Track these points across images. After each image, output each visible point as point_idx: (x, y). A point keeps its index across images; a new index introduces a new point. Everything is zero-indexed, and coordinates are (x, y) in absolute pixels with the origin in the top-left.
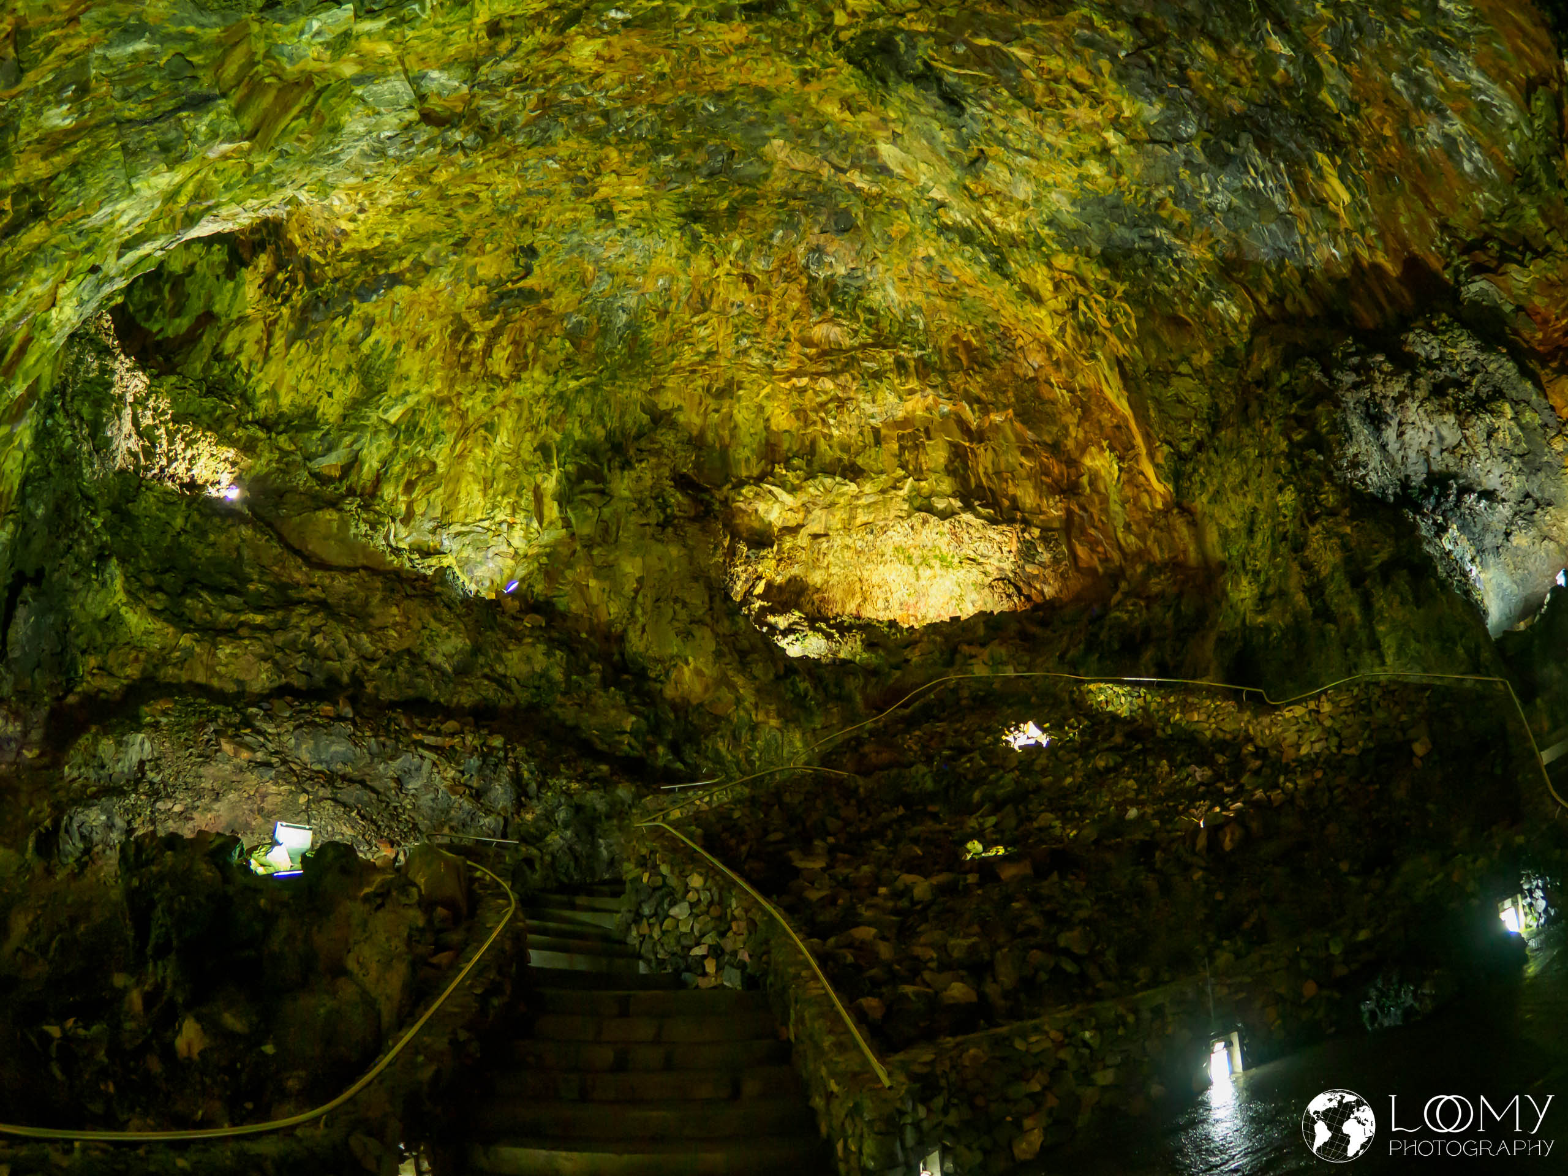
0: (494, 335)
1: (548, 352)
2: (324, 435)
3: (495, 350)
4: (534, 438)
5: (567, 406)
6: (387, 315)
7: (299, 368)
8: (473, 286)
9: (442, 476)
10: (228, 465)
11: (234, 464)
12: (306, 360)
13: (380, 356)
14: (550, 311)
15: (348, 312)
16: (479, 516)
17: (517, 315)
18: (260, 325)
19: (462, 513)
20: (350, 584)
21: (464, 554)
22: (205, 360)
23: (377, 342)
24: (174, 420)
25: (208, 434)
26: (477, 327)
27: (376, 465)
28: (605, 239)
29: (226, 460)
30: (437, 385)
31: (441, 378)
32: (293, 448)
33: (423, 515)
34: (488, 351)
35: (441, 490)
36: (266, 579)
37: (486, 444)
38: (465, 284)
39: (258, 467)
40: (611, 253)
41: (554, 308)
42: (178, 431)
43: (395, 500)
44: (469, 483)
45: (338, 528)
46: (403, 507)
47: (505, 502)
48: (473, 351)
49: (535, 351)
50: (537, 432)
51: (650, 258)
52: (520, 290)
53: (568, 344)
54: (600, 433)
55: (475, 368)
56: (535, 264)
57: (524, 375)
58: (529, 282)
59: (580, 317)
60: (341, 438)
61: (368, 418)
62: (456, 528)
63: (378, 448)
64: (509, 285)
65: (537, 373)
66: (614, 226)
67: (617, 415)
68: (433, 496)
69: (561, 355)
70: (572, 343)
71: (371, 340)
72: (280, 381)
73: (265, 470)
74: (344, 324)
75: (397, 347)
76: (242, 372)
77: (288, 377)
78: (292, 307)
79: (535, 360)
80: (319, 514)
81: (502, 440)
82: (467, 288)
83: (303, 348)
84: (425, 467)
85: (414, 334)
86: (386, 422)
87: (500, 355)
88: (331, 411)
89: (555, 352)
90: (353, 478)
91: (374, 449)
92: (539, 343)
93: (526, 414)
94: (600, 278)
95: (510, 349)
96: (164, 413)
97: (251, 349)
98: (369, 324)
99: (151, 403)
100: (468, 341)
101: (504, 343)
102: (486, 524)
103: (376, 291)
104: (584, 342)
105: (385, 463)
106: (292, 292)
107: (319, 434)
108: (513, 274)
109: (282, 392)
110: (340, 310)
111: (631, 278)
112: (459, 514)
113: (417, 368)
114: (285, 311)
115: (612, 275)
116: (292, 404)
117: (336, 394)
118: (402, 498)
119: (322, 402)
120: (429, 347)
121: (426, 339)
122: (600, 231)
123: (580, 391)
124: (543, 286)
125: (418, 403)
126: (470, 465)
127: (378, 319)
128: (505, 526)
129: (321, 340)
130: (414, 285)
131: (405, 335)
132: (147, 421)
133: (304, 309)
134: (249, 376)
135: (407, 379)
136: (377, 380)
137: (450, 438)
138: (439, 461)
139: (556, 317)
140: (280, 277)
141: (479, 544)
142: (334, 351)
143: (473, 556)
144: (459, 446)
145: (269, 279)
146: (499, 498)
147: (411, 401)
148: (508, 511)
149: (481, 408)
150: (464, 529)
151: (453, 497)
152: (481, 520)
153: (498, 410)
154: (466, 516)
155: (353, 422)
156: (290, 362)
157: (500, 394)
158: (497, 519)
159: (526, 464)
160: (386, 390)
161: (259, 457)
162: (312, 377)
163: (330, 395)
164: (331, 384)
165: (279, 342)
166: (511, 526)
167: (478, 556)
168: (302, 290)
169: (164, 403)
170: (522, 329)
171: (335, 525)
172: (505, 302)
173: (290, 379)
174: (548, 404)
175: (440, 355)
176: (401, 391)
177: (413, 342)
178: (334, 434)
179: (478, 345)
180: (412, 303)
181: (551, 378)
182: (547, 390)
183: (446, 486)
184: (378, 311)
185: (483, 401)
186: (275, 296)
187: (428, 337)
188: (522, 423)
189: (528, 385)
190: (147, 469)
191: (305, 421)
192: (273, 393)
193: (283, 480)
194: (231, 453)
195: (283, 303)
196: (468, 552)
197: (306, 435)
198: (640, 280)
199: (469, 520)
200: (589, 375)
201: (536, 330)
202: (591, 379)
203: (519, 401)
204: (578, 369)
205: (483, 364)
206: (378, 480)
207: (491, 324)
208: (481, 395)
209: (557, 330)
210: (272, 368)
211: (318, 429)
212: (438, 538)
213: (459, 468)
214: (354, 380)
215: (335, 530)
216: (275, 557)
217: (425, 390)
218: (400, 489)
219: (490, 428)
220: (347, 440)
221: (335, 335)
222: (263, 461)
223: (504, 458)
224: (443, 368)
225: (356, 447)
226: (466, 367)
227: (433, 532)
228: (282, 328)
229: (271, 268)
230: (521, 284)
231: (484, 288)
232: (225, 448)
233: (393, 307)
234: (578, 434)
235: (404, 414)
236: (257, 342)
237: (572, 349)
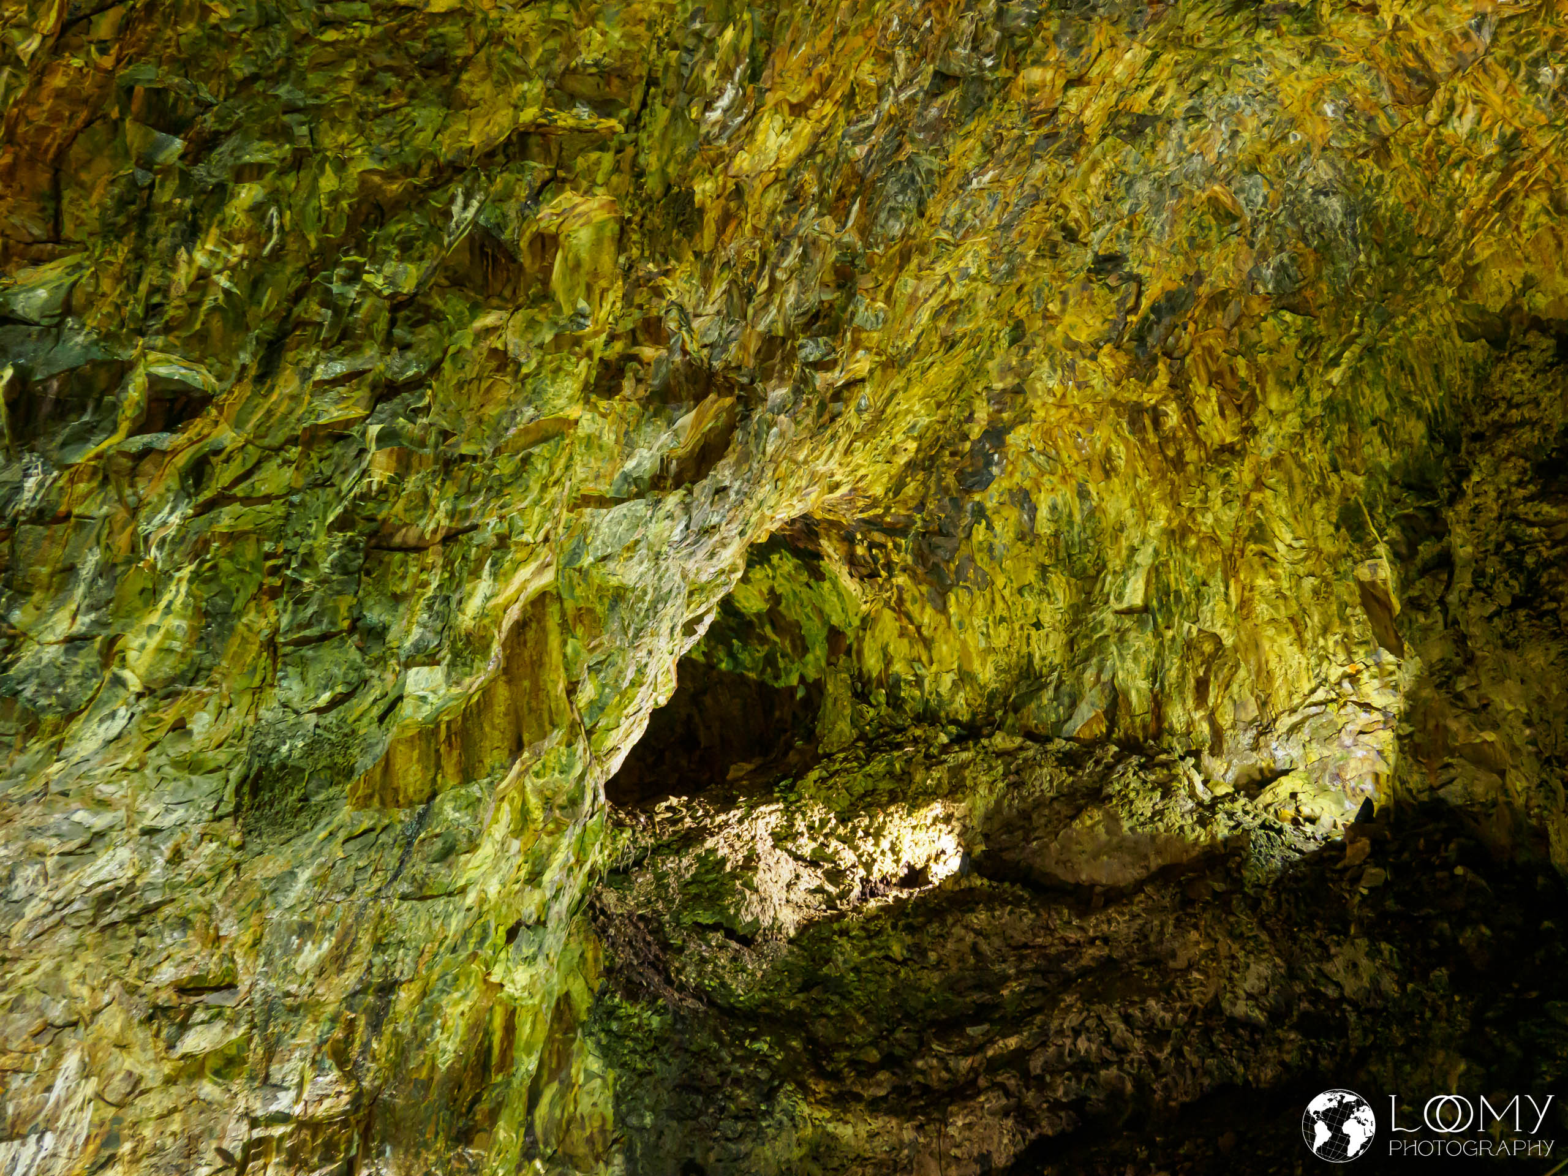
0: (1179, 386)
1: (1271, 351)
2: (1057, 688)
3: (1198, 408)
4: (1328, 509)
5: (1349, 419)
6: (1032, 470)
7: (978, 622)
8: (1093, 358)
9: (1235, 649)
10: (943, 827)
11: (947, 819)
12: (980, 604)
13: (1071, 523)
14: (1224, 293)
15: (980, 512)
16: (1306, 687)
17: (1186, 339)
18: (888, 614)
19: (1283, 692)
20: (1134, 917)
21: (1314, 757)
22: (848, 711)
23: (1054, 508)
24: (843, 821)
25: (892, 809)
26: (1149, 399)
27: (1144, 685)
28: (1181, 147)
29: (936, 820)
30: (1163, 513)
31: (1162, 499)
32: (1018, 741)
33: (1233, 726)
34: (1191, 418)
35: (1242, 673)
36: (1027, 965)
37: (1267, 560)
38: (1082, 363)
39: (980, 803)
40: (1217, 147)
41: (1223, 285)
42: (854, 830)
43: (1190, 723)
44: (1272, 640)
45: (1108, 832)
46: (1205, 727)
47: (1331, 643)
48: (1174, 430)
49: (1252, 364)
50: (1328, 494)
51: (1272, 100)
52: (1154, 309)
53: (1288, 317)
54: (1417, 430)
55: (1192, 455)
56: (1133, 266)
57: (1257, 420)
58: (1153, 291)
59: (1274, 261)
60: (1079, 678)
61: (1102, 624)
62: (1285, 722)
63: (1135, 659)
64: (1132, 318)
65: (1274, 402)
66: (1170, 122)
67: (1428, 379)
68: (1235, 688)
69: (1291, 342)
70: (1293, 310)
71: (1043, 512)
72: (964, 654)
73: (992, 799)
74: (990, 527)
75: (1083, 494)
76: (908, 683)
77: (971, 643)
78: (904, 570)
79: (1260, 379)
80: (1077, 824)
81: (1283, 537)
82: (1091, 365)
83: (965, 598)
84: (1208, 647)
85: (1089, 462)
86: (1130, 611)
87: (1208, 412)
88: (1050, 647)
89: (1280, 343)
90: (1124, 722)
91: (1129, 664)
92: (1249, 350)
93: (1297, 474)
94: (1242, 190)
95: (1213, 393)
96: (823, 823)
97: (900, 648)
98: (1023, 499)
99: (800, 825)
100: (1157, 424)
101: (1201, 391)
102: (1320, 695)
103: (989, 463)
104: (1308, 293)
105: (1155, 674)
106: (887, 556)
107: (1050, 693)
108: (1122, 302)
109: (976, 665)
110: (967, 520)
111: (1282, 148)
112: (1280, 699)
113: (1126, 503)
114: (901, 580)
115: (1253, 170)
116: (999, 670)
117: (1046, 618)
118: (1197, 715)
119: (1033, 642)
120: (1121, 463)
121: (1108, 456)
122: (1161, 146)
123: (1356, 375)
124: (1177, 276)
125: (1156, 552)
126: (1262, 609)
127: (1027, 484)
128: (1346, 684)
129: (977, 569)
130: (1025, 417)
131: (1080, 472)
132: (807, 846)
133: (920, 556)
134: (919, 682)
135: (1122, 530)
136: (1087, 558)
137: (1216, 585)
138: (1218, 630)
139: (1240, 293)
140: (860, 550)
141: (1325, 733)
142: (1008, 564)
143: (1326, 753)
144: (1232, 591)
145: (851, 560)
146: (1321, 642)
147: (1144, 558)
148: (1342, 657)
149: (1229, 515)
150: (1296, 718)
151: (1263, 674)
152: (1313, 691)
153: (1256, 497)
154: (1290, 695)
155: (1084, 644)
156: (961, 624)
157: (1243, 473)
158: (1333, 679)
159: (1334, 561)
160: (1104, 566)
161: (974, 789)
162: (1002, 619)
163: (1038, 625)
164: (1030, 611)
165: (927, 617)
166: (1353, 678)
167: (1333, 751)
168: (897, 547)
169: (817, 813)
170: (1209, 350)
171: (1101, 829)
172: (1150, 341)
173: (975, 642)
174: (1320, 436)
175: (1140, 465)
176: (1124, 553)
177: (1097, 472)
178: (1068, 680)
179: (1173, 417)
180: (1047, 435)
181: (1298, 392)
182: (1302, 415)
183: (1247, 662)
184: (1017, 477)
185: (1226, 502)
186: (873, 575)
187: (1109, 451)
188: (1300, 492)
189: (1272, 430)
190: (843, 895)
191: (1023, 687)
192: (964, 677)
193: (1023, 799)
194: (937, 808)
195: (891, 575)
196: (1316, 752)
197: (1033, 705)
198: (1296, 138)
199: (1296, 700)
200: (1351, 341)
201: (1229, 333)
202: (1356, 349)
203: (1276, 462)
204: (1326, 346)
205: (1197, 440)
206: (1158, 704)
207: (1162, 380)
208: (1216, 495)
209: (1257, 307)
210: (944, 649)
211: (1045, 686)
212: (1265, 754)
213: (1249, 625)
214: (1058, 581)
215: (1104, 837)
216: (1032, 928)
217: (1153, 530)
218: (1190, 703)
219: (1260, 533)
220: (1089, 676)
221: (991, 548)
222: (982, 791)
223: (1301, 570)
224: (1154, 483)
225: (1105, 678)
226: (1178, 463)
227: (1255, 747)
228: (914, 601)
229: (843, 548)
230: (1145, 303)
231: (1107, 348)
232: (923, 811)
233: (1031, 459)
234: (1386, 459)
235: (1148, 583)
236: (901, 635)
237: (1299, 321)
